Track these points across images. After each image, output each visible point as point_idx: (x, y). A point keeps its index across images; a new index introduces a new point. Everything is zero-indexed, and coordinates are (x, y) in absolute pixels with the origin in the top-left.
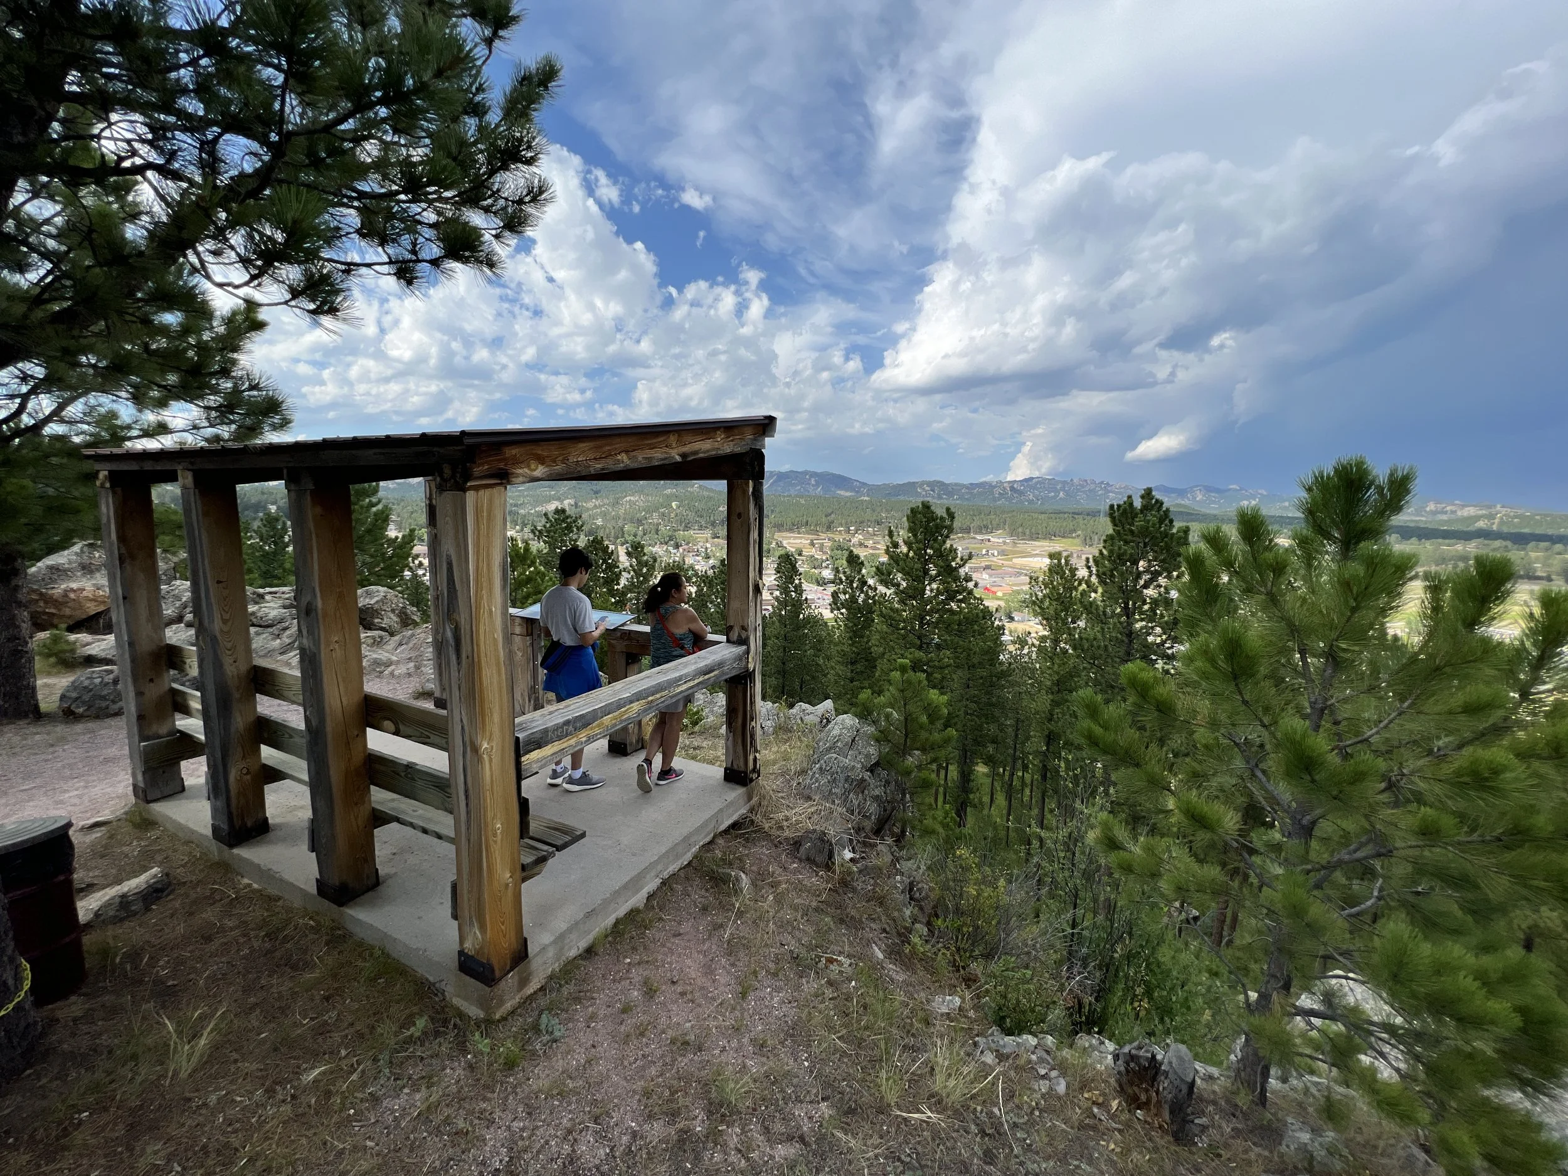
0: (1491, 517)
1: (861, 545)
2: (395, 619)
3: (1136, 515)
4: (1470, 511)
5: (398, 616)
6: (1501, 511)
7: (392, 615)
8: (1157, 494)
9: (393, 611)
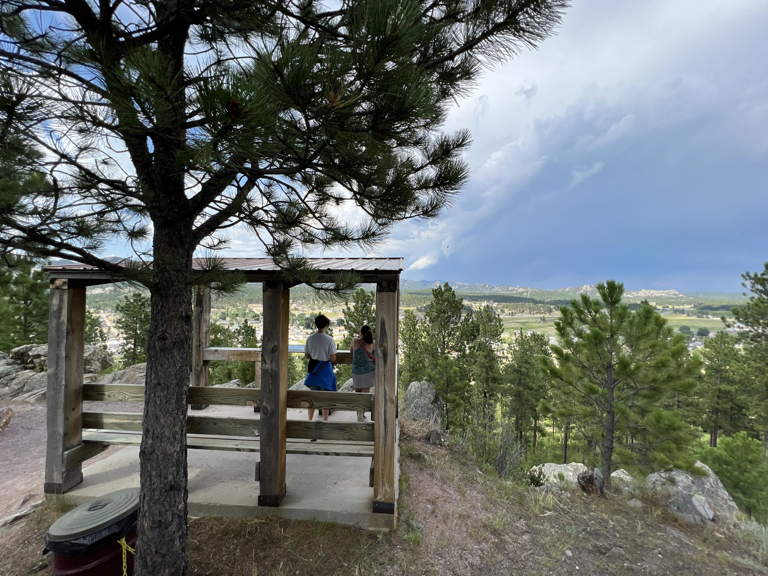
0: (527, 292)
1: (296, 309)
2: (99, 365)
3: (443, 294)
4: (521, 290)
5: (101, 363)
6: (529, 290)
7: (97, 363)
8: (450, 285)
9: (98, 360)
